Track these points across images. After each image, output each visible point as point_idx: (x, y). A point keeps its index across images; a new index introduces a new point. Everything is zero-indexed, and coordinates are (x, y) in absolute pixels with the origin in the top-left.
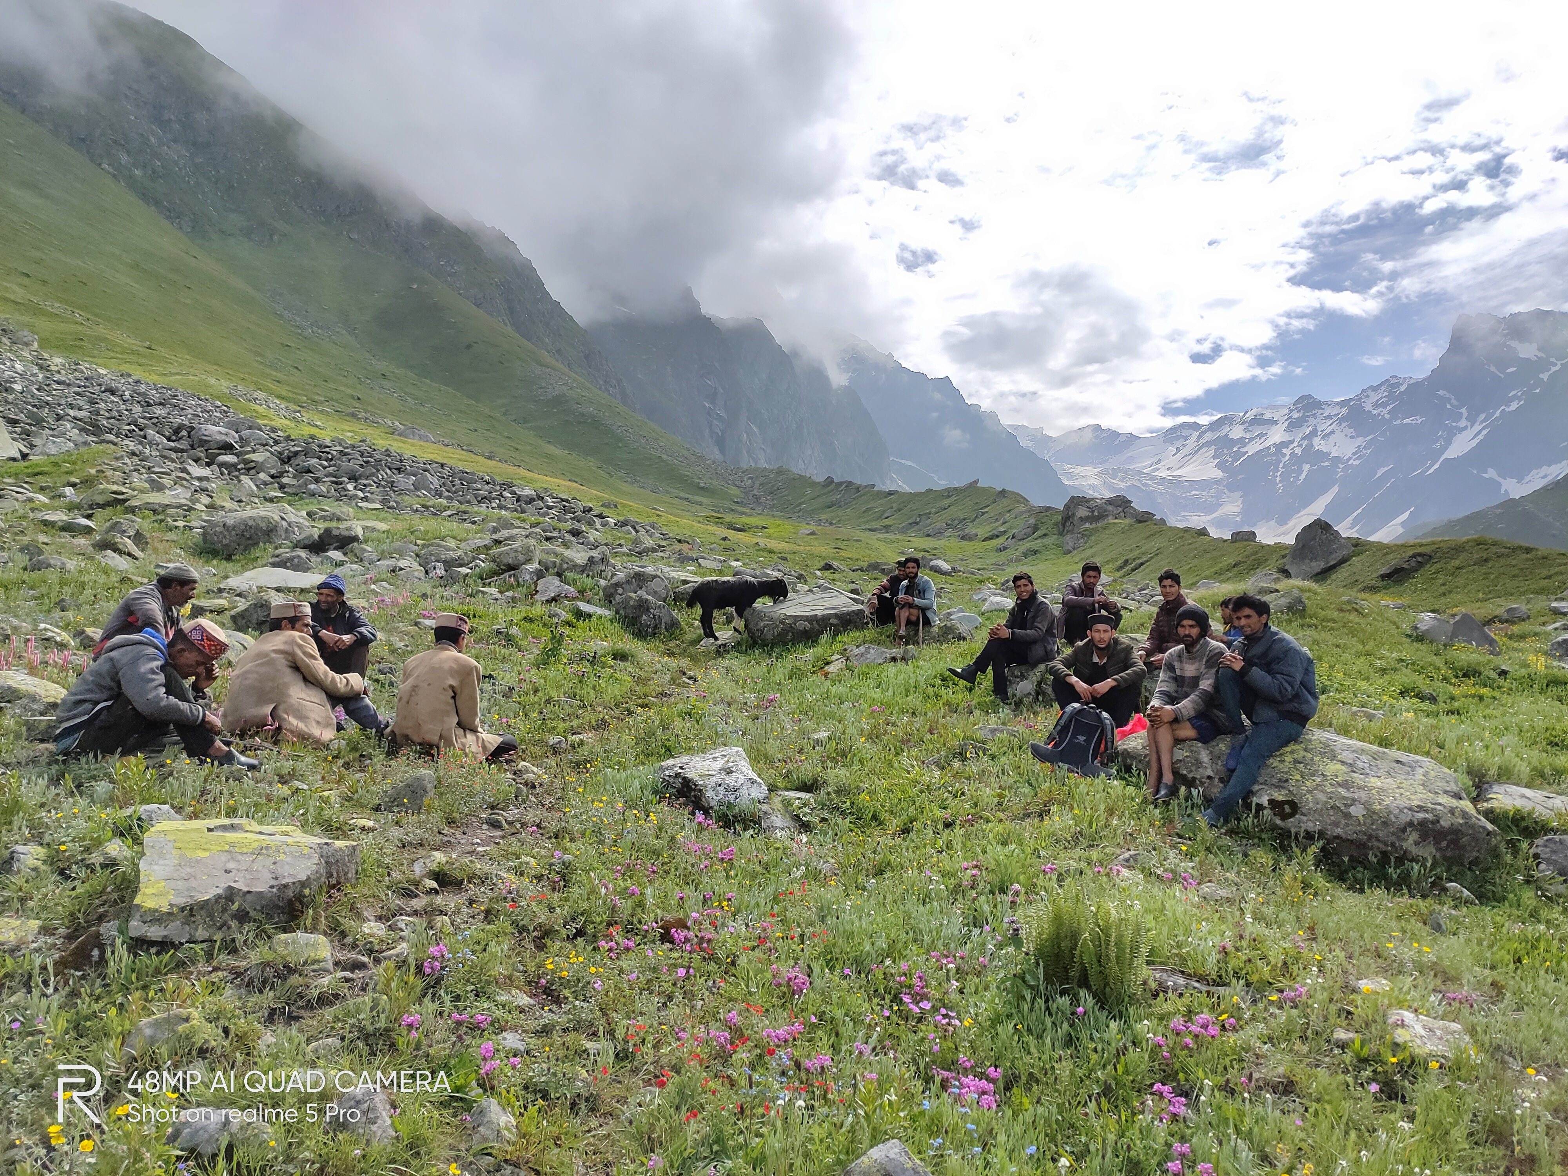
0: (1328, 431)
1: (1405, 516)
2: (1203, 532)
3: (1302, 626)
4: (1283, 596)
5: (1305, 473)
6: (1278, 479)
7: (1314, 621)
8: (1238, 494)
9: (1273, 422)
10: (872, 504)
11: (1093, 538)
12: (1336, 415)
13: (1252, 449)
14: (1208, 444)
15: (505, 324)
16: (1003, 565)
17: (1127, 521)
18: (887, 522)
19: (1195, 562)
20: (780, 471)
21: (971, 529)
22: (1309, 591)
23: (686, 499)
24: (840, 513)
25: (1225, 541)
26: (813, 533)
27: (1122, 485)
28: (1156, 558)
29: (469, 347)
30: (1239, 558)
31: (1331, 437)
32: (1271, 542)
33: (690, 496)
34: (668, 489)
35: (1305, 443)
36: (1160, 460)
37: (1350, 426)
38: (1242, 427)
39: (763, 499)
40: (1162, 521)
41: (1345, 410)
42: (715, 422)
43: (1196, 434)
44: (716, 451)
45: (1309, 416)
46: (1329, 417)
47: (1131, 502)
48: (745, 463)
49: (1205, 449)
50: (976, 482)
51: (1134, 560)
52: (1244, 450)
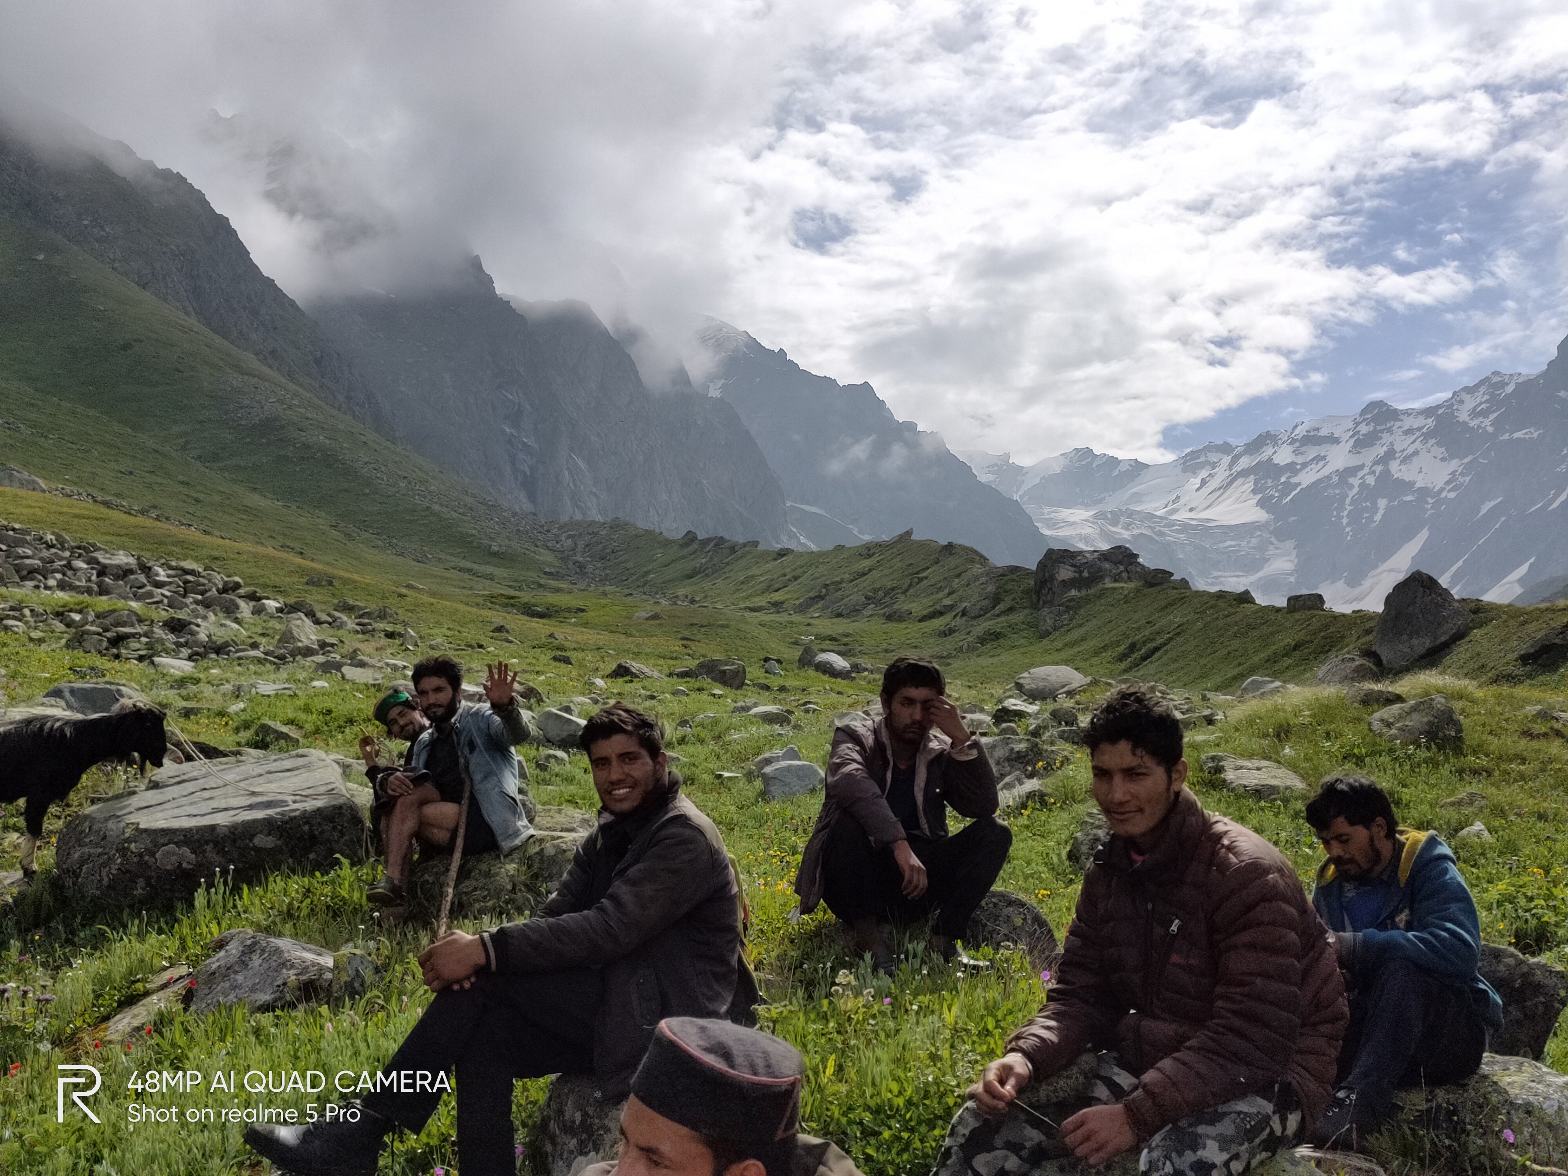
0: (1410, 450)
1: (1523, 570)
2: (1245, 598)
3: (1461, 772)
4: (1414, 709)
5: (1381, 512)
6: (1345, 521)
7: (1484, 761)
8: (1290, 544)
9: (1333, 440)
10: (755, 571)
11: (1082, 612)
12: (1419, 429)
13: (1306, 478)
14: (1244, 473)
15: (187, 313)
16: (949, 656)
17: (1131, 585)
18: (777, 597)
19: (1235, 644)
20: (616, 526)
21: (903, 604)
22: (1460, 697)
23: (469, 570)
24: (707, 585)
25: (1279, 610)
26: (655, 617)
27: (1126, 534)
28: (1180, 639)
29: (126, 347)
30: (1301, 636)
31: (1414, 459)
32: (1347, 609)
33: (475, 567)
34: (442, 556)
35: (1379, 469)
36: (1178, 497)
37: (1439, 444)
38: (1290, 449)
39: (590, 568)
40: (1184, 583)
41: (1431, 422)
42: (521, 456)
43: (1226, 460)
44: (523, 496)
45: (1382, 431)
46: (1409, 432)
47: (1137, 556)
48: (568, 513)
49: (1240, 480)
50: (909, 533)
51: (1144, 643)
52: (1294, 480)
